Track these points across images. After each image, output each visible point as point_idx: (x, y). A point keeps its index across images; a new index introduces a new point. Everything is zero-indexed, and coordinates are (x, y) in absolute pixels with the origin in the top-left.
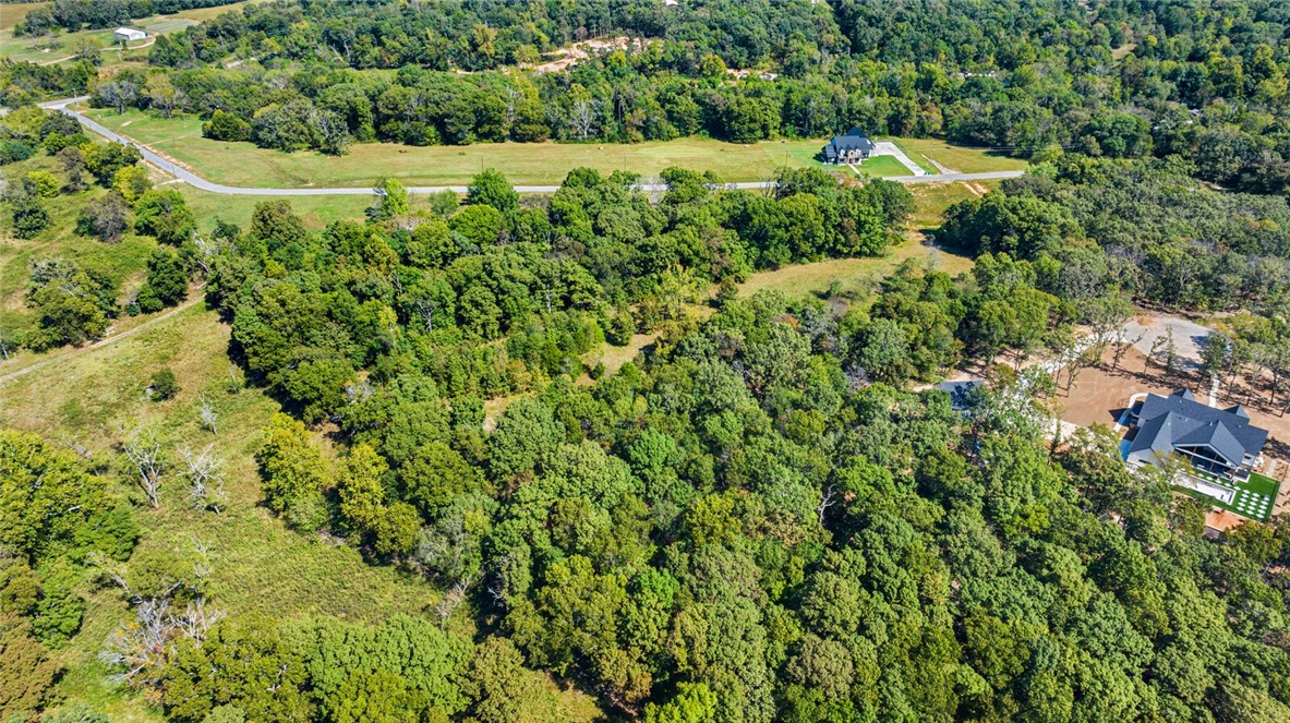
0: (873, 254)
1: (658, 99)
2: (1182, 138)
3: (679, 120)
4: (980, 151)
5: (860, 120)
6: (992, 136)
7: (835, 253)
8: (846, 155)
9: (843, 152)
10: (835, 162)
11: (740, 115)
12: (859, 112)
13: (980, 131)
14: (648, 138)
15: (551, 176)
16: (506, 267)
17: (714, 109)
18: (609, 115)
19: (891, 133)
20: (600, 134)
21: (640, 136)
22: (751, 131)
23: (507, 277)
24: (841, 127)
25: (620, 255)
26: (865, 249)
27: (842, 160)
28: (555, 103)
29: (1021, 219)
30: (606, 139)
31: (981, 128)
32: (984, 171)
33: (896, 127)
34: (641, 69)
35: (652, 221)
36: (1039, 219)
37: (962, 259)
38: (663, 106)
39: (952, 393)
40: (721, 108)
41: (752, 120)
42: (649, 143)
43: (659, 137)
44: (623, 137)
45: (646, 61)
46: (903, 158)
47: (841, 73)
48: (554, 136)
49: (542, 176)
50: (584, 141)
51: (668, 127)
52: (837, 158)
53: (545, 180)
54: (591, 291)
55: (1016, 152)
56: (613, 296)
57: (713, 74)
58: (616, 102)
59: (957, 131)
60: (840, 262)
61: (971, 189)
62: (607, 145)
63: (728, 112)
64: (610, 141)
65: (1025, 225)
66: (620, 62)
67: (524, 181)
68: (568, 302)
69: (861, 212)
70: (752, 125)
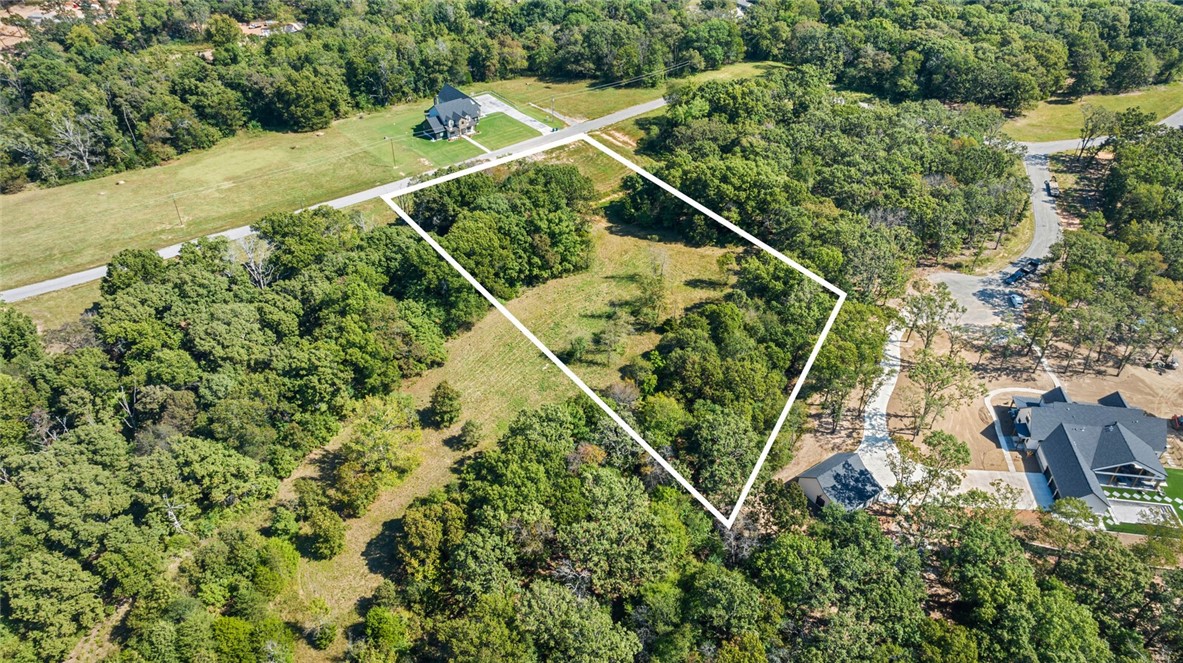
0: (577, 268)
1: (173, 92)
2: (769, 36)
3: (214, 117)
4: (583, 85)
5: (441, 72)
6: (592, 66)
7: (531, 281)
8: (455, 126)
9: (451, 123)
10: (445, 137)
11: (299, 96)
12: (437, 63)
13: (577, 62)
14: (181, 151)
15: (64, 254)
16: (77, 498)
17: (259, 93)
18: (112, 130)
19: (475, 79)
20: (111, 162)
21: (170, 150)
22: (320, 113)
23: (85, 518)
24: (420, 84)
25: (263, 399)
26: (568, 266)
27: (453, 133)
28: (20, 130)
29: (736, 189)
30: (122, 166)
31: (578, 58)
32: (609, 112)
33: (479, 71)
34: (117, 43)
35: (277, 315)
36: (756, 184)
37: (673, 245)
38: (184, 101)
39: (834, 487)
40: (269, 91)
41: (317, 100)
42: (185, 158)
43: (199, 144)
44: (148, 159)
45: (120, 31)
46: (515, 114)
47: (380, 11)
48: (34, 176)
49: (49, 258)
50: (88, 176)
51: (201, 128)
52: (445, 132)
53: (57, 266)
54: (239, 475)
55: (625, 81)
56: (272, 462)
57: (228, 40)
58: (117, 110)
59: (547, 65)
60: (539, 289)
61: (610, 139)
62: (125, 174)
63: (280, 94)
64: (128, 167)
65: (743, 195)
66: (86, 40)
67: (22, 276)
68: (206, 503)
69: (550, 221)
70: (319, 106)
